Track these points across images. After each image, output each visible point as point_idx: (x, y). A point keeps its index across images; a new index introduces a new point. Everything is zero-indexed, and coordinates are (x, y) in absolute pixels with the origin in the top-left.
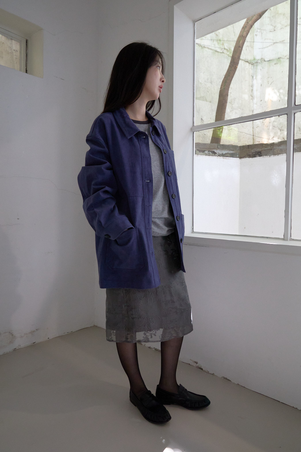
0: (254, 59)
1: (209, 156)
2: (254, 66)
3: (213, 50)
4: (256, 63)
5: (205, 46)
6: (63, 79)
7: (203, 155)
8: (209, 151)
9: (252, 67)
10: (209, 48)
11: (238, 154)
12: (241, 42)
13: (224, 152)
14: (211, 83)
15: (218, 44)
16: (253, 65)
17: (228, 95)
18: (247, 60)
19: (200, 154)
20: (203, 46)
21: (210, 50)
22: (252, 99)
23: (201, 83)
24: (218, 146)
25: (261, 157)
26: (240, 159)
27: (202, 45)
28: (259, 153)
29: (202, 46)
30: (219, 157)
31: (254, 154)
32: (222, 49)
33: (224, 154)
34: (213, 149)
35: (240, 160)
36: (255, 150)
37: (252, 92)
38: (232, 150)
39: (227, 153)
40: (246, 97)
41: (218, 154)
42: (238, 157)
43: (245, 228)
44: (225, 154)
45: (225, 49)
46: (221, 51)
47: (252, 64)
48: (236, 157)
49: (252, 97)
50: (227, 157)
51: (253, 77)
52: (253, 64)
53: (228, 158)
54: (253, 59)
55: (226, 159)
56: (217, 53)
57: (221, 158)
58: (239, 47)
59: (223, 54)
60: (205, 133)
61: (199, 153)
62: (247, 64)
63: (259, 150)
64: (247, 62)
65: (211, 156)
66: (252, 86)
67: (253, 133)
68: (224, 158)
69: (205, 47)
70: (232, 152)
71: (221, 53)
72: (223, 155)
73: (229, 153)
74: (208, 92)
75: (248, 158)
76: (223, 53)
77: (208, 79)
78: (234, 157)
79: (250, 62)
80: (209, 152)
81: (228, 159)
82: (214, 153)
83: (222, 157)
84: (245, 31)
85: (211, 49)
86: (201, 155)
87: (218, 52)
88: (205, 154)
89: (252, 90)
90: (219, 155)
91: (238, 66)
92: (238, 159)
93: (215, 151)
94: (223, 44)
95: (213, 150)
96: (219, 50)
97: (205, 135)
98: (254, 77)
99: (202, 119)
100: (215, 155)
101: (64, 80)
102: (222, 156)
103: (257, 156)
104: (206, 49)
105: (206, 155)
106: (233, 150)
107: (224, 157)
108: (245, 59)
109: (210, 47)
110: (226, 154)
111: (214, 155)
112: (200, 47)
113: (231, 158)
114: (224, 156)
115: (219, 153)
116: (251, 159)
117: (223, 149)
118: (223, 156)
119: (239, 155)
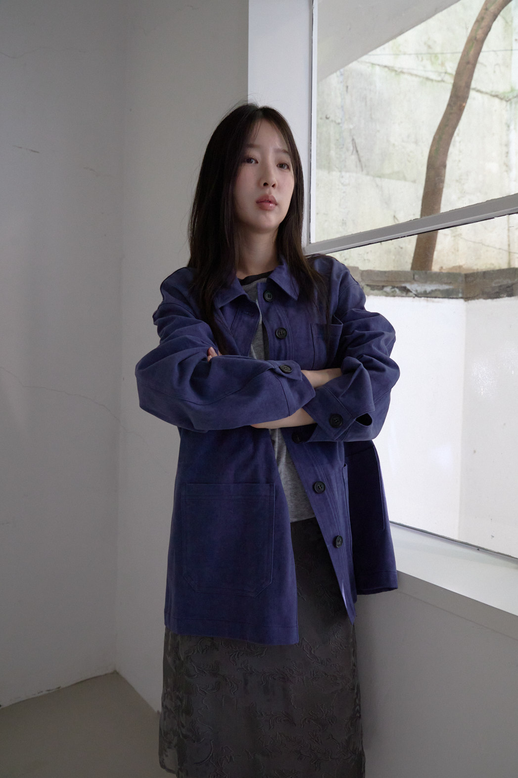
0: (512, 90)
1: (394, 296)
2: (511, 103)
3: (420, 77)
4: (515, 97)
5: (405, 71)
6: (35, 152)
7: (380, 296)
8: (393, 287)
9: (506, 106)
10: (411, 74)
11: (460, 291)
12: (472, 52)
13: (429, 288)
14: (416, 142)
15: (432, 63)
16: (509, 103)
17: (445, 166)
18: (497, 94)
19: (372, 294)
20: (400, 70)
21: (414, 78)
22: (507, 171)
23: (394, 145)
24: (414, 276)
25: (513, 298)
26: (465, 301)
27: (396, 69)
28: (508, 289)
29: (396, 71)
30: (417, 298)
31: (497, 290)
32: (440, 74)
33: (428, 292)
34: (404, 282)
35: (466, 303)
36: (499, 282)
37: (507, 156)
38: (446, 283)
39: (436, 290)
40: (494, 167)
41: (414, 292)
42: (462, 298)
43: (475, 452)
44: (430, 293)
45: (446, 73)
46: (439, 79)
47: (507, 100)
48: (457, 298)
49: (507, 166)
50: (436, 297)
51: (509, 126)
52: (510, 100)
53: (437, 300)
54: (508, 89)
55: (433, 302)
56: (429, 83)
57: (422, 302)
58: (468, 63)
59: (443, 84)
60: (401, 246)
61: (372, 292)
62: (497, 100)
63: (507, 282)
64: (496, 96)
65: (399, 296)
66: (507, 145)
67: (509, 241)
68: (427, 301)
69: (402, 72)
70: (446, 287)
71: (439, 81)
72: (426, 295)
73: (439, 290)
74: (409, 161)
75: (484, 299)
76: (443, 81)
77: (409, 136)
78: (453, 298)
79: (502, 97)
80: (393, 290)
81: (438, 302)
82: (406, 291)
83: (423, 298)
84: (482, 28)
85: (416, 76)
86: (377, 295)
87: (432, 80)
88: (385, 293)
89: (507, 153)
90: (418, 295)
91: (466, 103)
92: (462, 301)
93: (408, 286)
94: (443, 64)
95: (403, 285)
96: (433, 76)
97: (402, 248)
98: (512, 127)
99: (394, 217)
100: (408, 295)
101: (38, 152)
102: (425, 297)
103: (502, 295)
104: (406, 76)
105: (387, 295)
106: (451, 283)
107: (429, 299)
108: (492, 92)
109: (415, 72)
110: (432, 291)
111: (404, 294)
112: (393, 74)
113: (446, 300)
114: (429, 296)
115: (417, 291)
116: (489, 301)
117: (426, 282)
118: (427, 297)
119: (463, 293)
